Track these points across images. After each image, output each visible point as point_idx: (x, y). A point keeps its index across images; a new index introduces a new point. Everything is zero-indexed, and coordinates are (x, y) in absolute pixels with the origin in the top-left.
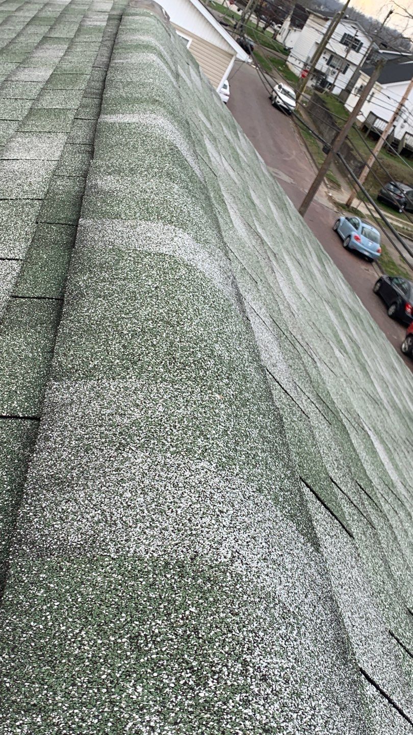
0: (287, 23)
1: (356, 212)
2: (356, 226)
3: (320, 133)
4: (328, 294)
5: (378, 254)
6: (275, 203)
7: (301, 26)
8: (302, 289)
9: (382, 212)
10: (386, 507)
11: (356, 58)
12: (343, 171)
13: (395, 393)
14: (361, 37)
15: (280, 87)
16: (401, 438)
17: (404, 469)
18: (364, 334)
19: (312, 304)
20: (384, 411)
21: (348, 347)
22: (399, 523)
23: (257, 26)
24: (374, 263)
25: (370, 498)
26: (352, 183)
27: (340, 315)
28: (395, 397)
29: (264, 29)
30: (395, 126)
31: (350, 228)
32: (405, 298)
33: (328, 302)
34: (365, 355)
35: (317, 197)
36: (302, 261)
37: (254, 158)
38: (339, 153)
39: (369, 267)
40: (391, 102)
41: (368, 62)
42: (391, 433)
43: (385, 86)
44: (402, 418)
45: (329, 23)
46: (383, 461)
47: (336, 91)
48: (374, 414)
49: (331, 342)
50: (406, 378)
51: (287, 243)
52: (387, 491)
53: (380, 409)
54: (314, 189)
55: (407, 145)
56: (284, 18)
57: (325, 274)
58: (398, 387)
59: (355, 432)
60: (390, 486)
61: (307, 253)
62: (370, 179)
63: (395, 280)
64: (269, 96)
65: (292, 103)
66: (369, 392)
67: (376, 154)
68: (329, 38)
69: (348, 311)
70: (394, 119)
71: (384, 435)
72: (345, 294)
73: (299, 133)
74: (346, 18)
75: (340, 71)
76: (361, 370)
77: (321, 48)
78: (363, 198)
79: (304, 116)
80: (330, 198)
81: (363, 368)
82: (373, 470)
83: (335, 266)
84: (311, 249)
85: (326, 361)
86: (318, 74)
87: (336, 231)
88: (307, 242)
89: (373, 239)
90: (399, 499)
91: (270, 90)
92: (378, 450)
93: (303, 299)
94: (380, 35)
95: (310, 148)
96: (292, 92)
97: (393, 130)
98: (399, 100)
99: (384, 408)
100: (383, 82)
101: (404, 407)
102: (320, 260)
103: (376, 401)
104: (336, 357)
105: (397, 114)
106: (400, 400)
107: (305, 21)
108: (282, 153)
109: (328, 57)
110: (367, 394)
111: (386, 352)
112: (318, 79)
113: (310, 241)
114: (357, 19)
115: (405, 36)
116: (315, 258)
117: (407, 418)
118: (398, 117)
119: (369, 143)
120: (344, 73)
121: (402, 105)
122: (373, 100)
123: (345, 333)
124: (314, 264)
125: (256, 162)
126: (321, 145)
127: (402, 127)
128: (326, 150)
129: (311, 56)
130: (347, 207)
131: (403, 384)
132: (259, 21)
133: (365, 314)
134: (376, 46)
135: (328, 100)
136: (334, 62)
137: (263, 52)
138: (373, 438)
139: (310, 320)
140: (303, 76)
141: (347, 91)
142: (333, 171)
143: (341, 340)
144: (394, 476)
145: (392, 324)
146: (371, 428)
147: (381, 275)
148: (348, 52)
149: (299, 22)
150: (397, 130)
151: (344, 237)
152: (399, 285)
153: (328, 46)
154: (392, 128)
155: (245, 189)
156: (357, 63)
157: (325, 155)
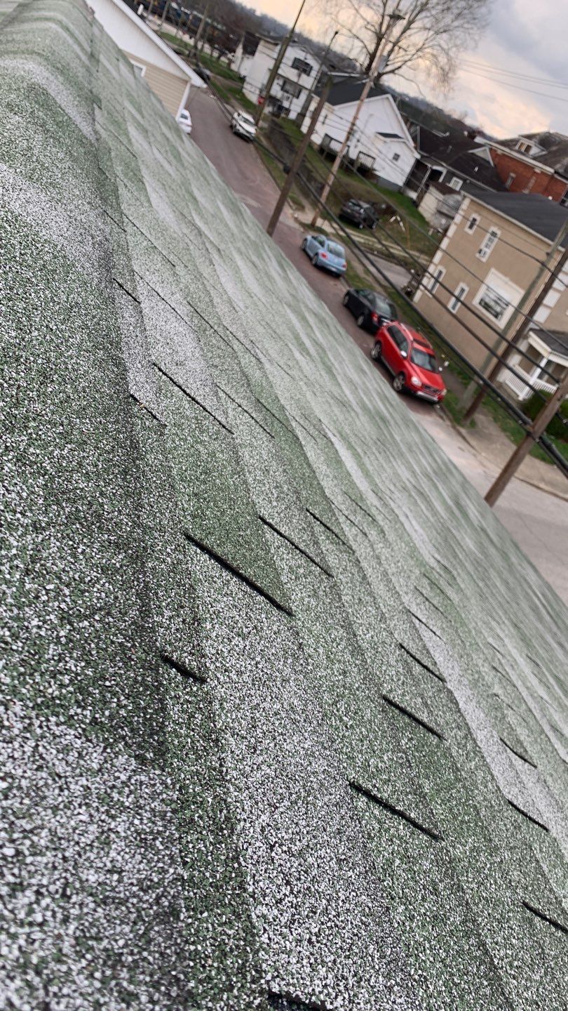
0: (240, 50)
1: (321, 231)
2: (322, 244)
3: (282, 157)
4: (290, 298)
5: (344, 269)
6: (226, 207)
7: (253, 53)
8: (255, 288)
9: (348, 231)
10: (350, 533)
11: (308, 81)
12: (306, 193)
13: (365, 394)
14: (311, 61)
15: (239, 115)
16: (372, 439)
17: (376, 473)
18: (331, 338)
19: (268, 306)
20: (353, 414)
21: (312, 351)
22: (369, 549)
23: (211, 56)
24: (341, 278)
25: (328, 528)
26: (315, 203)
27: (303, 319)
28: (365, 399)
29: (219, 58)
30: (349, 147)
31: (316, 246)
32: (371, 308)
33: (289, 306)
34: (332, 359)
35: (281, 218)
36: (258, 262)
37: (202, 163)
38: (299, 172)
39: (337, 283)
40: (344, 122)
41: (319, 85)
42: (360, 435)
43: (336, 108)
44: (372, 418)
45: (279, 48)
46: (350, 470)
47: (293, 116)
48: (341, 418)
49: (290, 345)
50: (375, 379)
51: (239, 244)
52: (353, 509)
53: (348, 411)
54: (278, 210)
55: (361, 164)
56: (237, 46)
57: (287, 279)
58: (367, 388)
59: (314, 441)
60: (357, 501)
61: (265, 256)
62: (331, 198)
63: (361, 293)
64: (229, 124)
65: (252, 130)
66: (337, 395)
67: (335, 173)
68: (280, 62)
69: (313, 315)
70: (348, 139)
71: (352, 439)
72: (309, 299)
73: (262, 159)
74: (294, 42)
75: (293, 96)
76: (327, 373)
77: (274, 74)
78: (327, 216)
79: (264, 142)
80: (296, 220)
81: (329, 370)
82: (335, 486)
83: (298, 273)
84: (271, 255)
85: (281, 363)
86: (273, 100)
87: (304, 250)
88: (267, 248)
89: (338, 255)
90: (369, 515)
91: (230, 118)
92: (343, 458)
93: (255, 298)
94: (328, 56)
95: (273, 173)
96: (251, 120)
97: (348, 151)
98: (351, 119)
99: (353, 410)
100: (334, 103)
101: (374, 407)
102: (281, 266)
103: (344, 404)
104: (295, 359)
105: (351, 133)
106: (370, 400)
107: (256, 46)
108: (247, 178)
109: (281, 82)
110: (333, 397)
111: (354, 355)
112: (274, 106)
113: (269, 247)
114: (304, 43)
115: (351, 57)
116: (275, 263)
117: (377, 419)
118: (351, 137)
119: (328, 164)
120: (298, 97)
121: (353, 124)
122: (327, 121)
123: (308, 335)
124: (274, 268)
125: (205, 166)
126: (281, 167)
127: (356, 147)
128: (287, 170)
129: (265, 82)
130: (312, 226)
131: (372, 385)
132: (212, 51)
133: (332, 318)
134: (325, 69)
135: (285, 125)
136: (287, 87)
137: (220, 80)
138: (339, 445)
139: (262, 320)
140: (260, 103)
141: (302, 115)
142: (295, 191)
143: (303, 342)
144: (363, 485)
145: (361, 332)
146: (336, 434)
147: (348, 288)
148: (299, 76)
149: (250, 50)
150: (352, 149)
151: (312, 255)
152: (365, 297)
153: (280, 72)
154: (347, 148)
155: (185, 184)
156: (309, 86)
157: (286, 176)
